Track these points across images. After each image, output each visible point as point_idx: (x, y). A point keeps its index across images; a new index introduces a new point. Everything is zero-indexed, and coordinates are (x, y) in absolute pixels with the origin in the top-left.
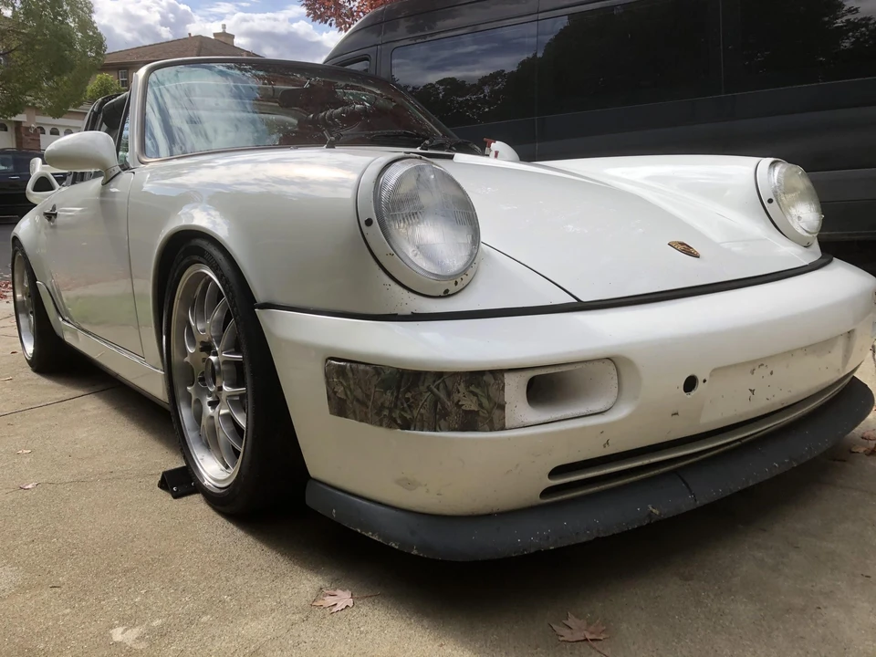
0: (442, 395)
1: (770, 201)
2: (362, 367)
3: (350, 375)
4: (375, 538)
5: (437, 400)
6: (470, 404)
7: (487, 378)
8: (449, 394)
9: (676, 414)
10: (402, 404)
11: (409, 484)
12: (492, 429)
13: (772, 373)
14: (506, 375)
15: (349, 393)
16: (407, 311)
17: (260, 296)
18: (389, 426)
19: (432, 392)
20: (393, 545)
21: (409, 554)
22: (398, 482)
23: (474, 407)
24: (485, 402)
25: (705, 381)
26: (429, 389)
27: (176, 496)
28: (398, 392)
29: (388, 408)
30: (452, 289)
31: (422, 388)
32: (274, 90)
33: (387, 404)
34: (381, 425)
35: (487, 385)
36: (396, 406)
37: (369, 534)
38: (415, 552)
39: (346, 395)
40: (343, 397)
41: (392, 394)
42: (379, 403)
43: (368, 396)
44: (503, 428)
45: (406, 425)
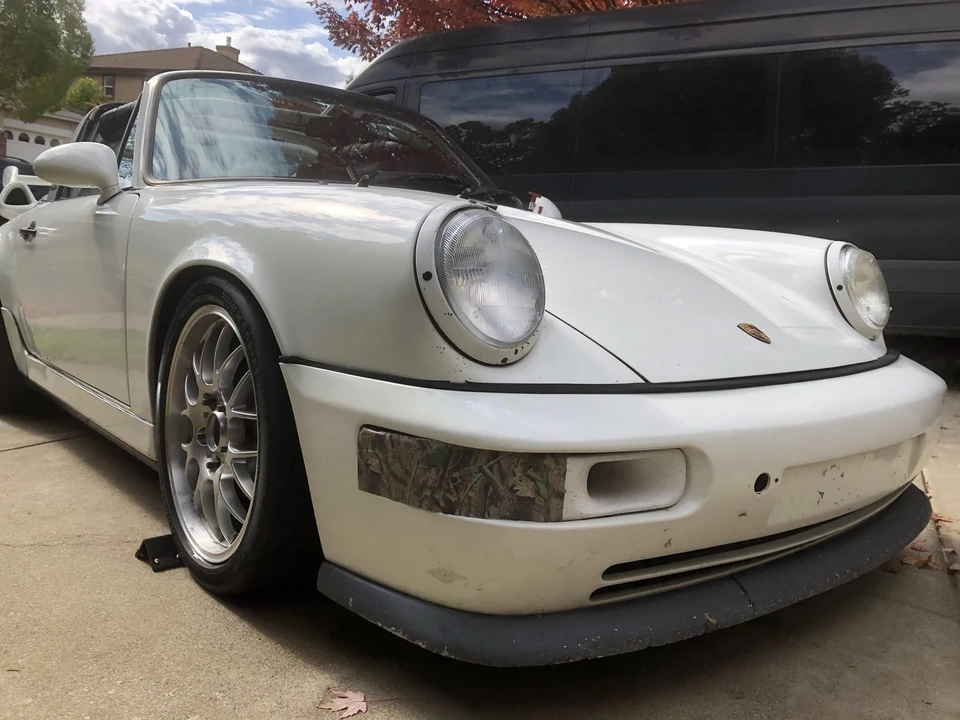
0: (496, 477)
1: (840, 288)
2: (405, 438)
3: (389, 447)
4: (399, 635)
5: (488, 483)
6: (525, 490)
7: (548, 462)
8: (503, 478)
9: (744, 514)
10: (448, 485)
11: (445, 576)
12: (546, 520)
13: (842, 476)
14: (569, 460)
15: (385, 467)
16: (461, 380)
17: (286, 347)
18: (430, 509)
19: (485, 474)
20: (420, 644)
21: (437, 656)
22: (432, 573)
23: (529, 494)
24: (543, 488)
25: (777, 480)
26: (481, 470)
27: (158, 569)
28: (445, 470)
29: (431, 488)
30: (512, 358)
31: (473, 468)
32: (300, 116)
33: (430, 484)
34: (420, 507)
35: (547, 469)
37: (392, 630)
38: (445, 654)
39: (382, 469)
40: (378, 471)
41: (437, 471)
42: (421, 481)
43: (408, 473)
44: (559, 520)
45: (450, 509)
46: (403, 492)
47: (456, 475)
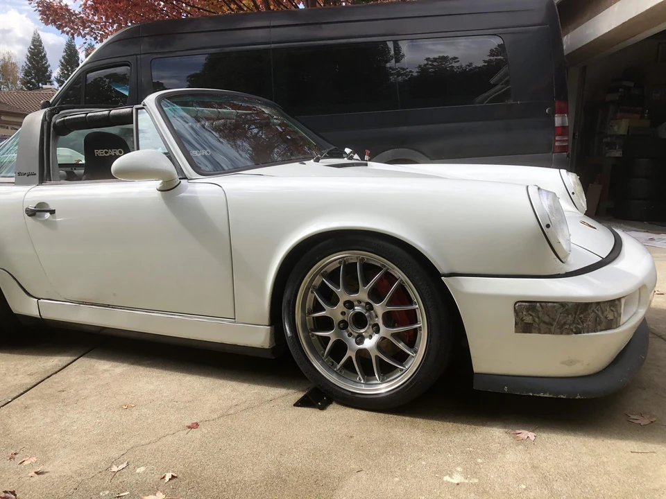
0: (600, 313)
2: (550, 304)
3: (540, 309)
4: (547, 395)
5: (597, 316)
7: (617, 302)
8: (603, 313)
11: (571, 363)
18: (568, 334)
19: (595, 313)
20: (562, 396)
21: (574, 399)
22: (563, 363)
23: (612, 318)
26: (593, 311)
28: (576, 314)
31: (590, 311)
33: (569, 322)
34: (561, 333)
35: (617, 305)
36: (573, 323)
37: (542, 395)
38: (578, 397)
42: (562, 322)
45: (578, 332)
46: (550, 329)
47: (582, 316)
